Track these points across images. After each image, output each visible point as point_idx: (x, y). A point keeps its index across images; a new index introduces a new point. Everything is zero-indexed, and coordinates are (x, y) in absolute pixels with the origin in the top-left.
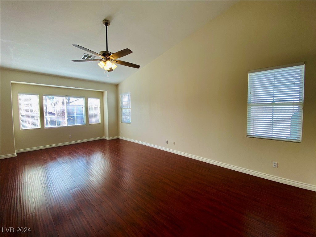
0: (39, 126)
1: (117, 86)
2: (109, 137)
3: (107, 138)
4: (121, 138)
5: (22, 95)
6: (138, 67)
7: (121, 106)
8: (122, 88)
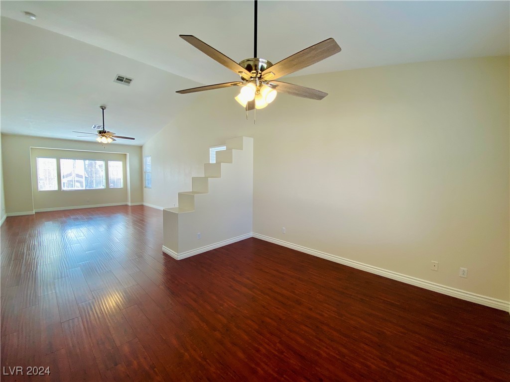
0: (56, 188)
1: (141, 147)
2: (131, 202)
3: (130, 204)
4: (145, 204)
5: (39, 159)
6: (134, 139)
7: (144, 170)
8: (146, 151)
